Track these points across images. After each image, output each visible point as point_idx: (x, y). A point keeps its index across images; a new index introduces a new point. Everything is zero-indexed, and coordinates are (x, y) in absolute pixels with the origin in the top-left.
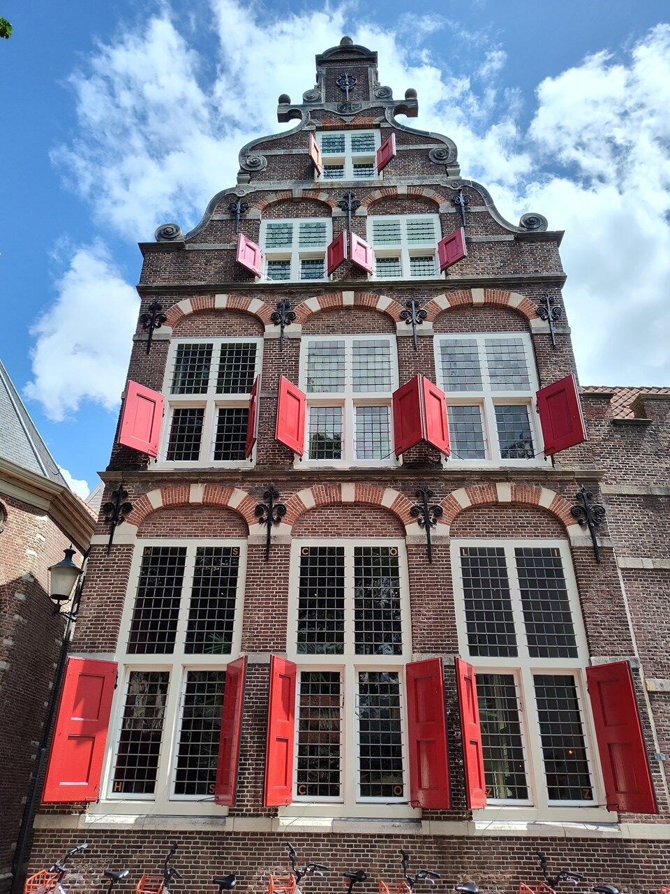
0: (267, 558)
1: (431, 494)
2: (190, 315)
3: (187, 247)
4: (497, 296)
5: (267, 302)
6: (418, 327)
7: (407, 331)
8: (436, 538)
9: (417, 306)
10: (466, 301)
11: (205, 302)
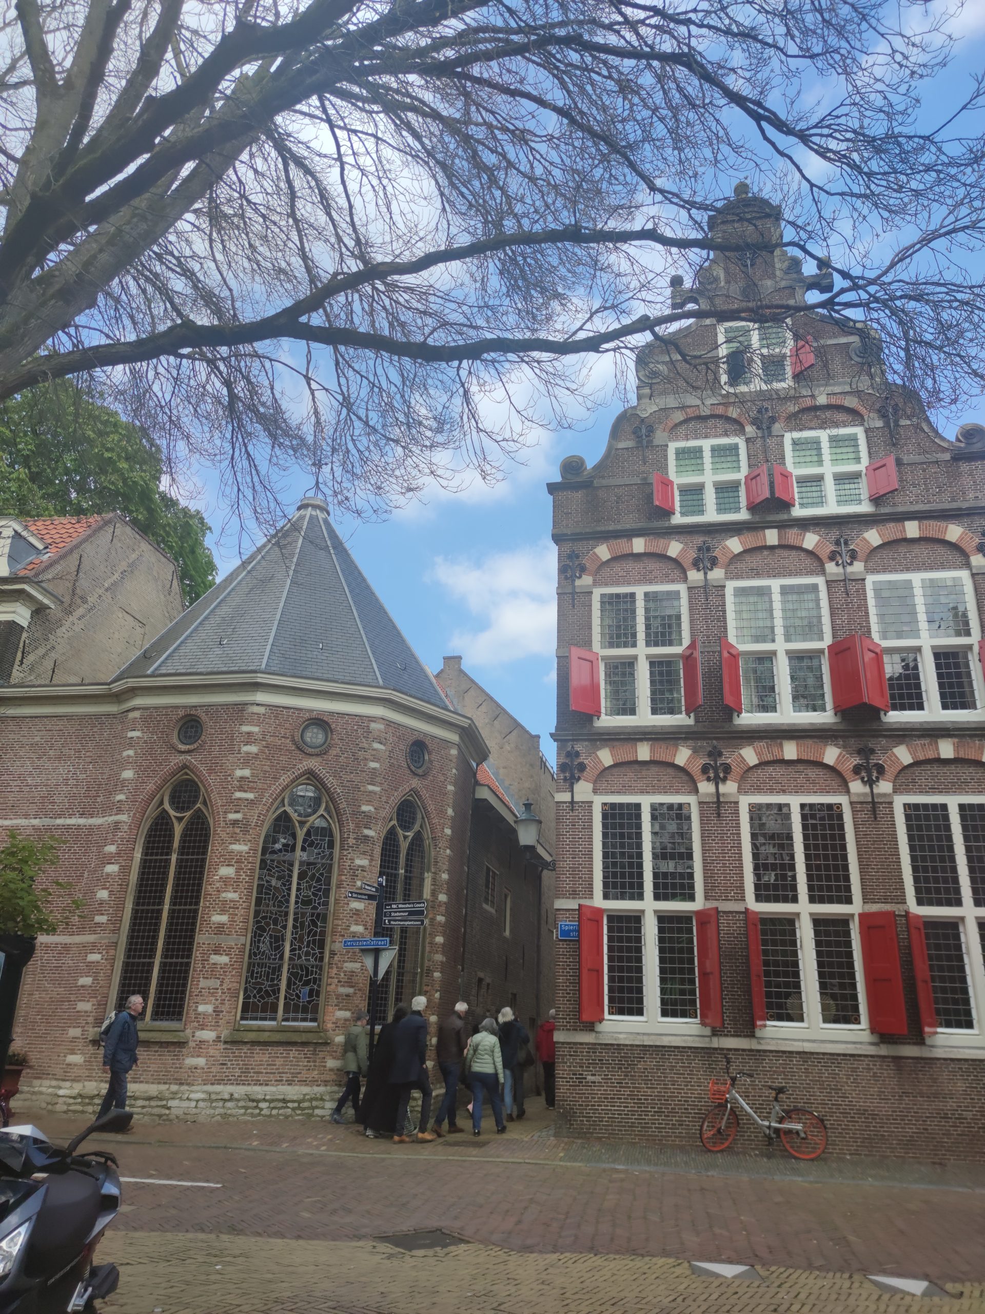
0: (719, 815)
1: (872, 751)
2: (608, 561)
3: (596, 483)
4: (933, 528)
5: (686, 544)
6: (849, 569)
7: (837, 574)
8: (880, 795)
9: (846, 543)
10: (899, 536)
11: (622, 546)
